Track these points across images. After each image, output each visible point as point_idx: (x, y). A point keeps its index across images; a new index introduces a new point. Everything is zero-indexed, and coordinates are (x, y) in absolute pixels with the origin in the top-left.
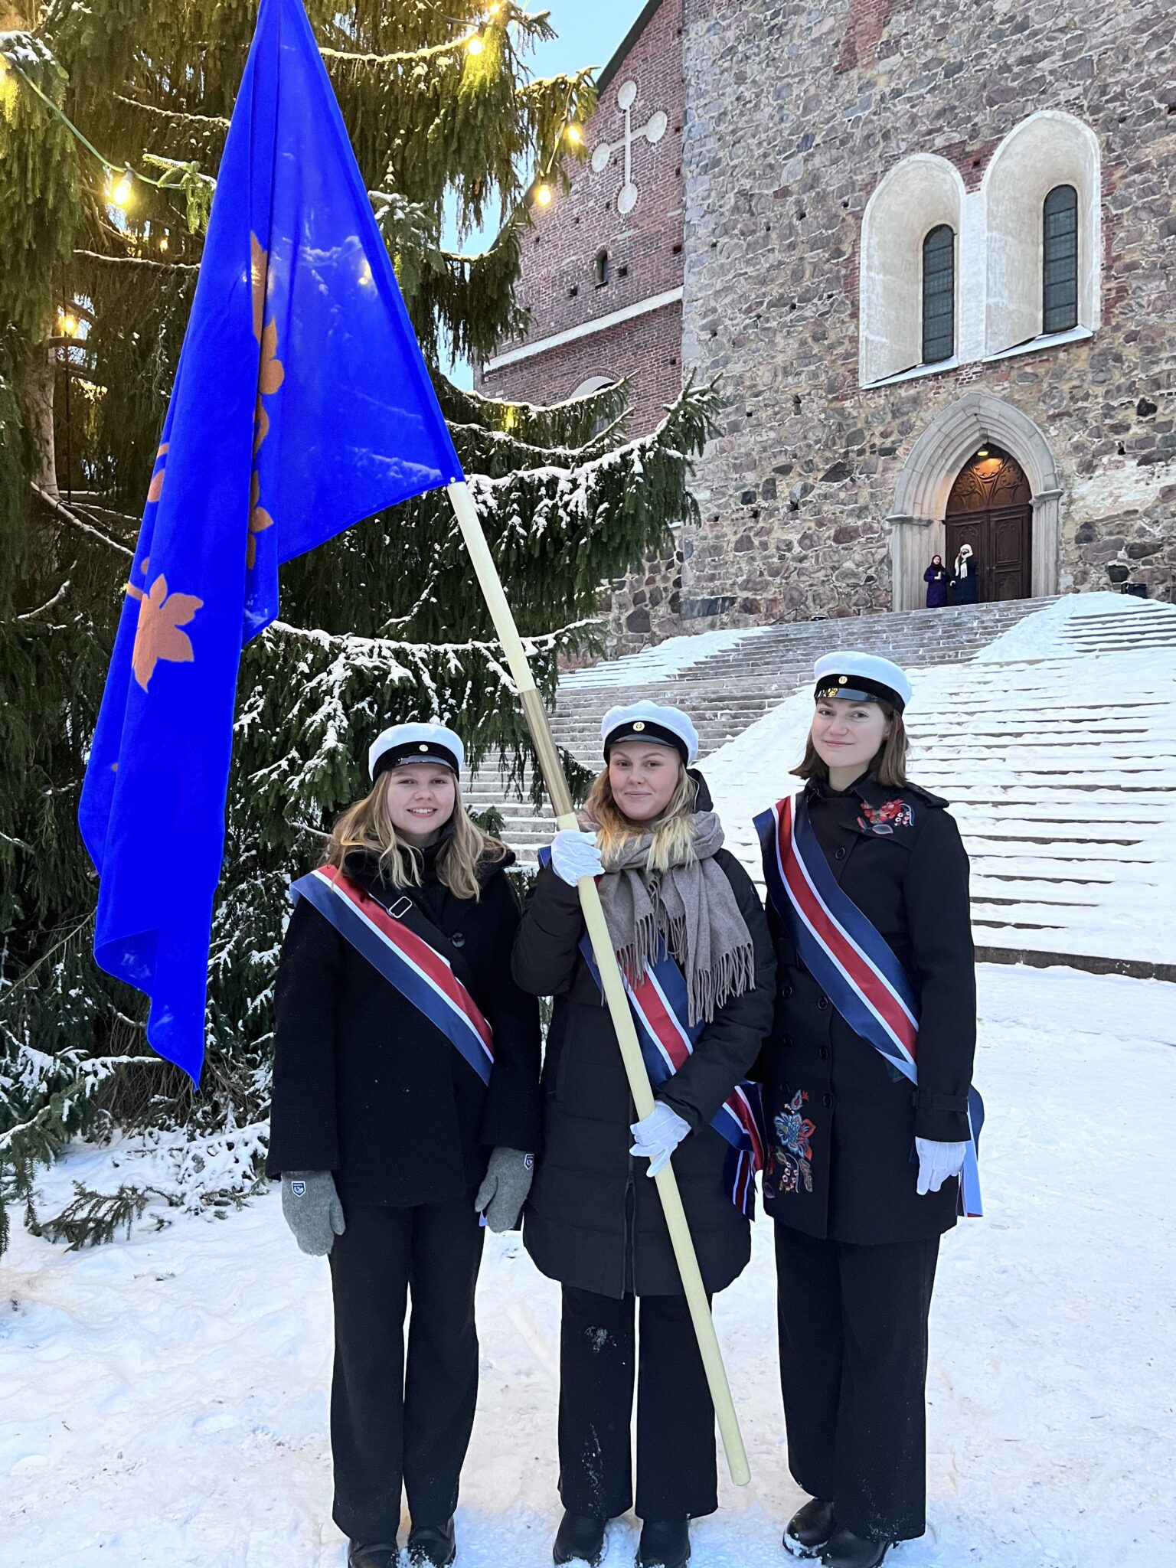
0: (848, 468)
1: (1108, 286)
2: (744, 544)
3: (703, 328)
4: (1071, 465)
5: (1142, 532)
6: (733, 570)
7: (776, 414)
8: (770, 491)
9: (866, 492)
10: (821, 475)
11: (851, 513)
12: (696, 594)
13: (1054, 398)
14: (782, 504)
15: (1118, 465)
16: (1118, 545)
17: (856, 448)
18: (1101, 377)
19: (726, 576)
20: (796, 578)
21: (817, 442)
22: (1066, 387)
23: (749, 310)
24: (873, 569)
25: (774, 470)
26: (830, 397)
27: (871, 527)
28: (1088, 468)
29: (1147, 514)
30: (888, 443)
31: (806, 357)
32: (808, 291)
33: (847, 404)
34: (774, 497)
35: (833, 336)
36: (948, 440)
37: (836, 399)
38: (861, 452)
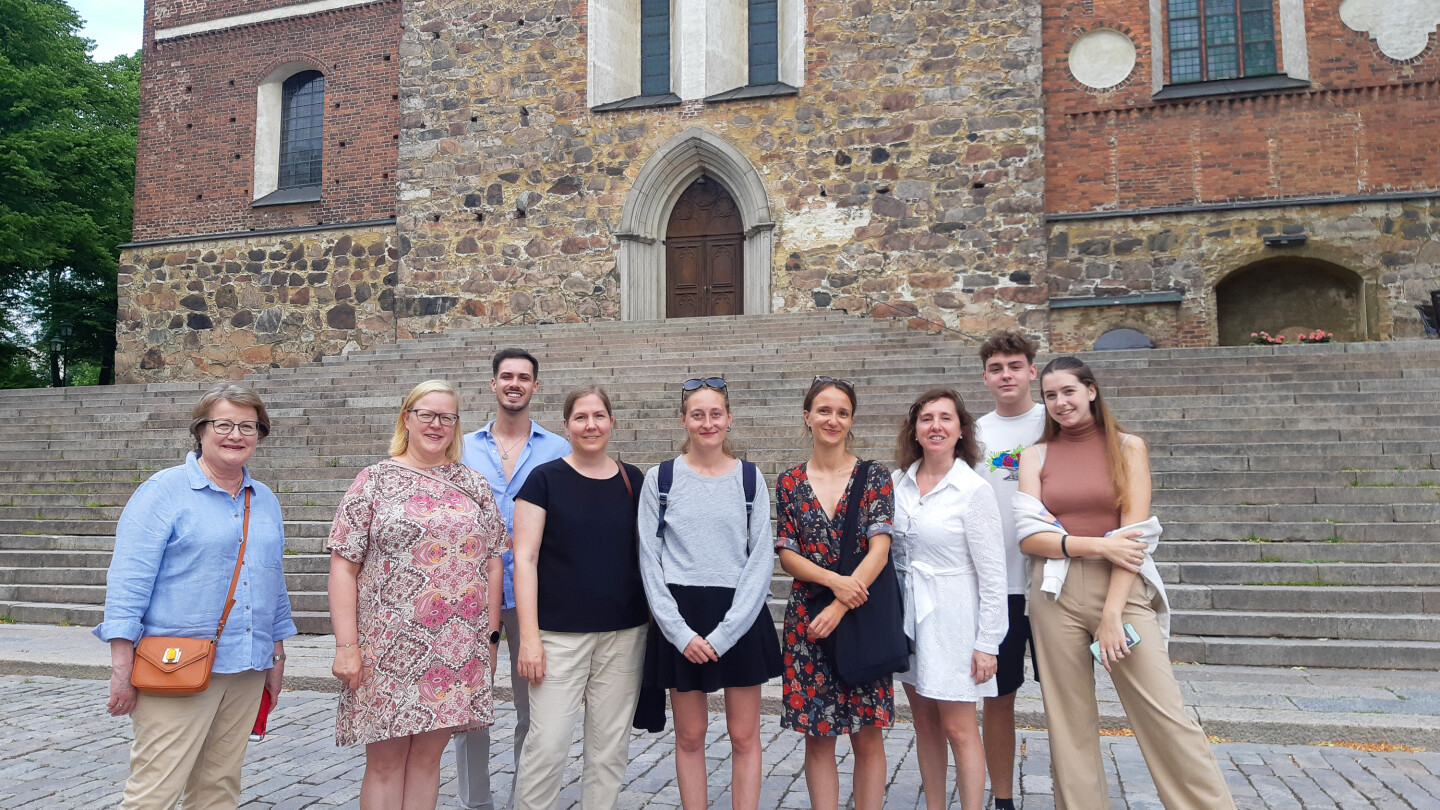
0: (576, 182)
1: (811, 50)
2: (467, 246)
3: (424, 29)
4: (781, 201)
5: (841, 265)
6: (454, 271)
7: (502, 122)
8: (495, 196)
9: (593, 209)
10: (548, 187)
11: (579, 226)
12: (412, 292)
13: (766, 141)
14: (509, 210)
15: (821, 205)
16: (821, 275)
17: (584, 164)
18: (806, 127)
19: (448, 275)
20: (523, 283)
21: (544, 155)
22: (776, 133)
23: (473, 20)
24: (601, 280)
25: (500, 176)
26: (558, 113)
27: (599, 241)
28: (795, 206)
29: (845, 249)
30: (615, 163)
31: (533, 73)
32: (534, 11)
33: (576, 122)
34: (500, 202)
35: (561, 57)
36: (670, 168)
37: (564, 115)
38: (589, 169)
